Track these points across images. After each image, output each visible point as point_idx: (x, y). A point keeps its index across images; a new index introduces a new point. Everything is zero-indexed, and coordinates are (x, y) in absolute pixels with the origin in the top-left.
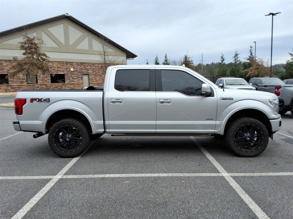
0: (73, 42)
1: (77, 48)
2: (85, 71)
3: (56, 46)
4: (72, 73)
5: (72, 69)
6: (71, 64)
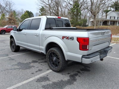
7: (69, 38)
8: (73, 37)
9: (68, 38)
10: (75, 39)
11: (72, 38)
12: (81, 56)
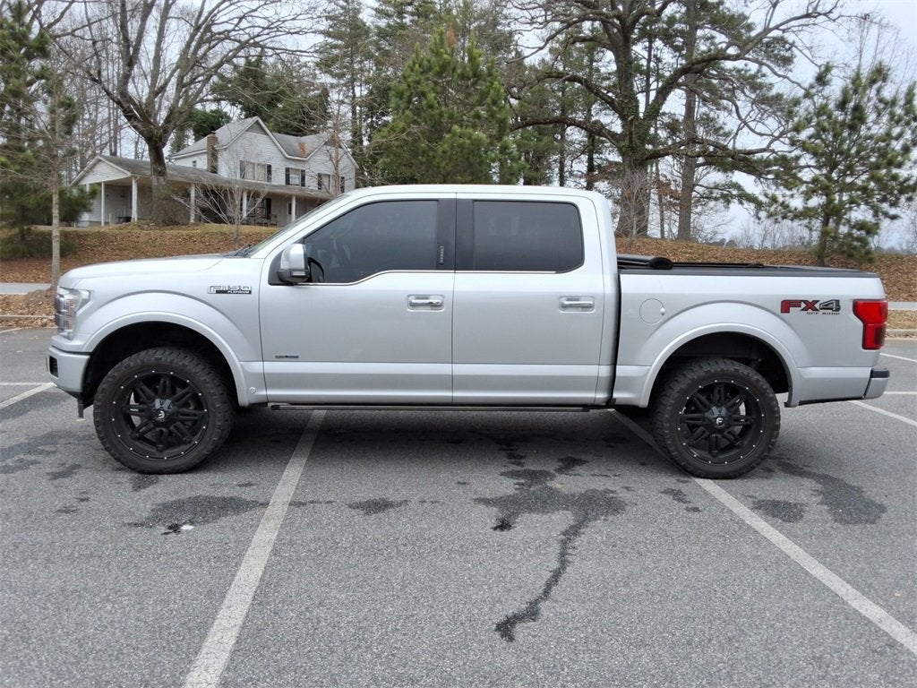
7: (817, 306)
8: (838, 302)
9: (810, 306)
10: (847, 308)
11: (833, 306)
12: (866, 372)
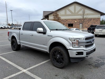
0: (77, 11)
1: (78, 13)
2: (81, 22)
3: (71, 14)
4: (76, 23)
5: (76, 22)
6: (76, 20)
